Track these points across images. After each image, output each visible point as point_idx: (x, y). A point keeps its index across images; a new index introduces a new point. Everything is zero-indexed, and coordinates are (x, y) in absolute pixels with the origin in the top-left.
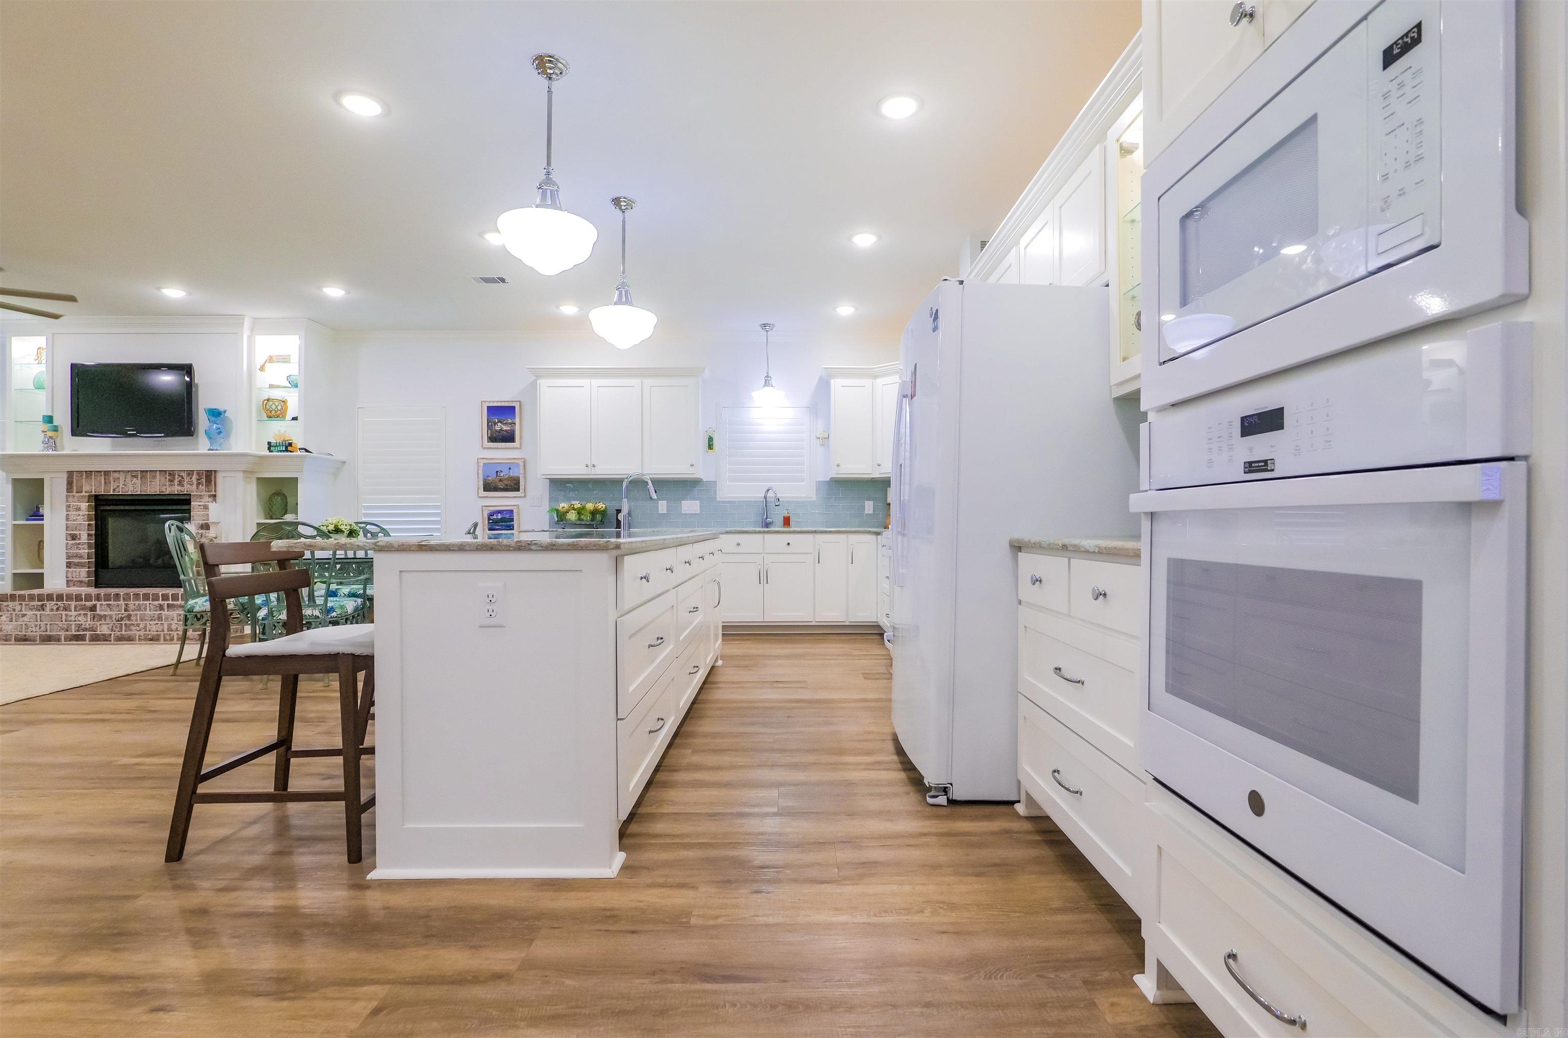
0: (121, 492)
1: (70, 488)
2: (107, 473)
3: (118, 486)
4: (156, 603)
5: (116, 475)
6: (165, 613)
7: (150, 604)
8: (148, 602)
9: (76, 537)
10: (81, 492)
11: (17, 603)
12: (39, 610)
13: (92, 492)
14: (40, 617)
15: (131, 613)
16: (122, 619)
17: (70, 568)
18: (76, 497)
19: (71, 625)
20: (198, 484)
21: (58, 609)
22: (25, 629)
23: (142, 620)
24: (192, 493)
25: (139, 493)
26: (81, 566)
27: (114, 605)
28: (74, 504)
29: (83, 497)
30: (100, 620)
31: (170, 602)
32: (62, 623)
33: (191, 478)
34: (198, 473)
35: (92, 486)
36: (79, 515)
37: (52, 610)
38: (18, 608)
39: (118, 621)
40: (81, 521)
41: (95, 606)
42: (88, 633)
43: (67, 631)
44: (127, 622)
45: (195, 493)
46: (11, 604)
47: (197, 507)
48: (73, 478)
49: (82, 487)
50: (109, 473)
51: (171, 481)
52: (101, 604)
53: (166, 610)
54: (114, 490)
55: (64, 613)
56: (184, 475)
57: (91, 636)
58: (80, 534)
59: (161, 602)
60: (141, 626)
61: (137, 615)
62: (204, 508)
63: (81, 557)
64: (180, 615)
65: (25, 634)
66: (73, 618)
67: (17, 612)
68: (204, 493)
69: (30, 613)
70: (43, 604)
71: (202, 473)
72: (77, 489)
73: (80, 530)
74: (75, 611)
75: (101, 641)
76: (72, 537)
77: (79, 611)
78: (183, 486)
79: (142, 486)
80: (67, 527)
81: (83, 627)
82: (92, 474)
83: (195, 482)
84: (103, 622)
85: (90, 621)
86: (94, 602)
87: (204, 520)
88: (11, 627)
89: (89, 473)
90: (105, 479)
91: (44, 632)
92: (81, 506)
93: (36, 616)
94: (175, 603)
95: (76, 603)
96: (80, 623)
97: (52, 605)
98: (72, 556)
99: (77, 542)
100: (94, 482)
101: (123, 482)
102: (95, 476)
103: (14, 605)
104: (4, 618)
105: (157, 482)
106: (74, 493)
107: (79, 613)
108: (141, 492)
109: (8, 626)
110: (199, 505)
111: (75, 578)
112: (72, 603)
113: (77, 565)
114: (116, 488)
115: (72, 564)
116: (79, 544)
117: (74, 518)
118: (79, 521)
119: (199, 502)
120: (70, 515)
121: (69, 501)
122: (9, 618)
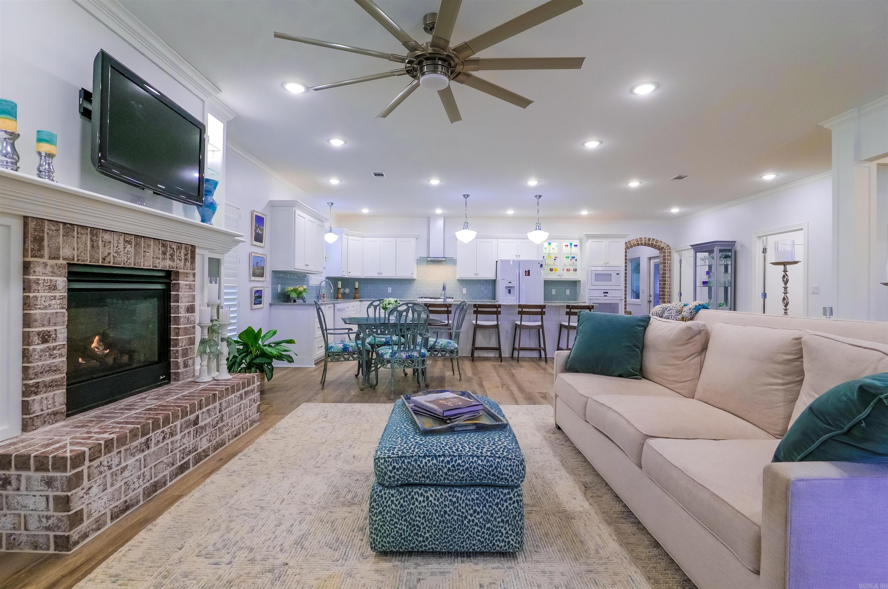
0: (112, 263)
1: (39, 250)
2: (94, 231)
3: (109, 254)
5: (107, 236)
9: (49, 336)
10: (58, 258)
11: (115, 452)
12: (143, 451)
13: (73, 259)
14: (145, 460)
15: (223, 412)
17: (36, 394)
18: (48, 267)
19: (176, 454)
20: (186, 260)
21: (164, 438)
24: (180, 271)
25: (132, 265)
26: (56, 385)
28: (46, 278)
29: (60, 266)
32: (168, 456)
33: (180, 253)
34: (186, 247)
35: (74, 249)
36: (55, 298)
38: (115, 461)
39: (215, 427)
40: (57, 309)
41: (197, 417)
43: (173, 465)
45: (182, 270)
46: (104, 459)
47: (184, 286)
48: (43, 231)
49: (58, 249)
50: (98, 232)
51: (164, 253)
54: (104, 259)
55: (169, 441)
56: (174, 246)
57: (195, 457)
58: (55, 330)
61: (226, 413)
62: (189, 288)
63: (57, 370)
65: (125, 499)
66: (178, 444)
67: (114, 469)
68: (189, 271)
69: (131, 461)
70: (148, 438)
71: (189, 248)
72: (50, 252)
73: (55, 324)
74: (181, 432)
76: (43, 337)
77: (184, 430)
78: (174, 261)
79: (137, 257)
80: (27, 321)
81: (187, 450)
82: (74, 230)
83: (183, 256)
85: (193, 439)
86: (197, 413)
87: (189, 302)
88: (105, 499)
89: (69, 227)
90: (92, 240)
92: (58, 282)
93: (140, 460)
96: (184, 446)
97: (158, 434)
98: (41, 373)
99: (51, 345)
100: (77, 242)
101: (115, 248)
102: (78, 233)
103: (109, 459)
104: (95, 490)
105: (150, 254)
106: (46, 260)
107: (183, 433)
108: (134, 264)
109: (100, 501)
110: (186, 285)
111: (48, 409)
112: (178, 423)
113: (51, 386)
114: (106, 257)
115: (41, 385)
116: (54, 348)
117: (46, 304)
118: (54, 309)
119: (186, 281)
120: (39, 299)
121: (37, 273)
122: (102, 486)
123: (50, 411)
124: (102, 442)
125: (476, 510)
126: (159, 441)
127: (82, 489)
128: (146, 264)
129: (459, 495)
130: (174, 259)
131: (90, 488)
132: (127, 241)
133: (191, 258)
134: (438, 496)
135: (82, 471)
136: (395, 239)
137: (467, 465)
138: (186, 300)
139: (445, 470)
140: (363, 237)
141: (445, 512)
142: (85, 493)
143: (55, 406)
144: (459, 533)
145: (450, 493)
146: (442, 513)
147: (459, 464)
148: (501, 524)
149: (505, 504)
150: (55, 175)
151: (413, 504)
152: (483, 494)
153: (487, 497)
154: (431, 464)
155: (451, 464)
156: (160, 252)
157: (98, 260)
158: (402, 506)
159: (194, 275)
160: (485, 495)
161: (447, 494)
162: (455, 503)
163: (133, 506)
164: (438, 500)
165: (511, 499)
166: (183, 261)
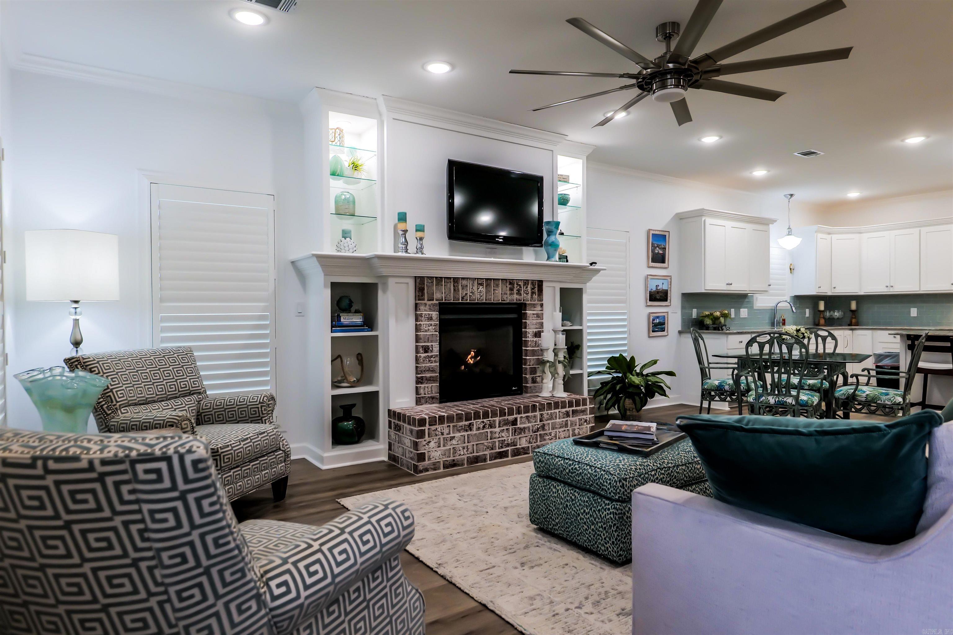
0: (468, 300)
1: (422, 296)
2: (456, 280)
3: (466, 294)
4: (564, 410)
5: (464, 282)
6: (570, 419)
7: (559, 412)
8: (557, 411)
9: (429, 349)
10: (433, 300)
11: (446, 425)
12: (467, 431)
13: (442, 300)
14: (468, 437)
15: (545, 422)
16: (538, 430)
17: (422, 383)
18: (427, 306)
19: (495, 442)
20: (533, 293)
21: (484, 427)
22: (453, 454)
23: (553, 429)
24: (527, 302)
25: (484, 301)
27: (532, 416)
28: (426, 313)
29: (434, 305)
30: (520, 433)
31: (574, 408)
32: (487, 441)
33: (527, 288)
34: (532, 283)
35: (443, 293)
36: (431, 325)
37: (478, 429)
38: (446, 431)
39: (535, 432)
40: (433, 332)
41: (516, 419)
42: (509, 448)
43: (492, 449)
44: (542, 432)
45: (529, 302)
46: (439, 427)
47: (532, 315)
48: (424, 284)
49: (433, 294)
50: (458, 280)
51: (511, 290)
52: (521, 417)
53: (571, 416)
54: (463, 298)
55: (489, 430)
56: (521, 283)
57: (513, 450)
58: (432, 345)
59: (567, 409)
60: (553, 435)
61: (549, 424)
62: (537, 317)
63: (433, 371)
64: (581, 420)
65: (453, 458)
66: (497, 435)
67: (445, 436)
68: (536, 302)
69: (458, 435)
70: (470, 424)
71: (535, 283)
72: (428, 297)
73: (432, 341)
74: (499, 427)
75: (521, 455)
76: (425, 349)
77: (502, 427)
78: (521, 295)
79: (488, 295)
80: (418, 339)
81: (506, 443)
82: (442, 281)
83: (530, 291)
84: (523, 435)
85: (512, 436)
86: (515, 416)
87: (537, 328)
88: (439, 453)
89: (439, 280)
90: (454, 286)
91: (471, 453)
93: (465, 437)
94: (578, 408)
95: (501, 418)
96: (503, 439)
97: (479, 423)
98: (424, 371)
99: (430, 354)
100: (445, 289)
101: (471, 290)
102: (445, 283)
103: (442, 428)
104: (432, 444)
105: (499, 291)
106: (426, 301)
107: (502, 428)
108: (486, 300)
109: (436, 452)
110: (533, 314)
111: (428, 394)
112: (497, 419)
113: (430, 380)
114: (464, 296)
115: (424, 379)
116: (432, 357)
117: (426, 329)
118: (431, 332)
119: (534, 310)
120: (422, 326)
121: (421, 310)
122: (437, 443)
123: (430, 395)
124: (437, 416)
125: (585, 510)
126: (479, 428)
127: (425, 441)
128: (496, 299)
129: (576, 494)
130: (521, 294)
131: (429, 442)
132: (480, 283)
133: (538, 291)
134: (564, 491)
135: (425, 429)
136: (919, 229)
137: (581, 471)
138: (535, 326)
139: (567, 471)
140: (860, 233)
141: (567, 505)
142: (426, 444)
143: (432, 393)
144: (575, 526)
145: (572, 491)
146: (565, 505)
147: (576, 469)
148: (601, 529)
149: (605, 513)
150: (425, 251)
151: (550, 493)
152: (591, 499)
153: (593, 503)
154: (560, 463)
155: (571, 467)
156: (508, 289)
157: (459, 300)
158: (543, 492)
159: (542, 305)
160: (592, 500)
161: (569, 492)
162: (573, 500)
163: (459, 465)
164: (564, 494)
165: (609, 509)
166: (530, 294)
